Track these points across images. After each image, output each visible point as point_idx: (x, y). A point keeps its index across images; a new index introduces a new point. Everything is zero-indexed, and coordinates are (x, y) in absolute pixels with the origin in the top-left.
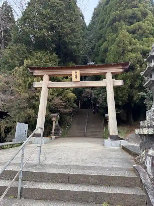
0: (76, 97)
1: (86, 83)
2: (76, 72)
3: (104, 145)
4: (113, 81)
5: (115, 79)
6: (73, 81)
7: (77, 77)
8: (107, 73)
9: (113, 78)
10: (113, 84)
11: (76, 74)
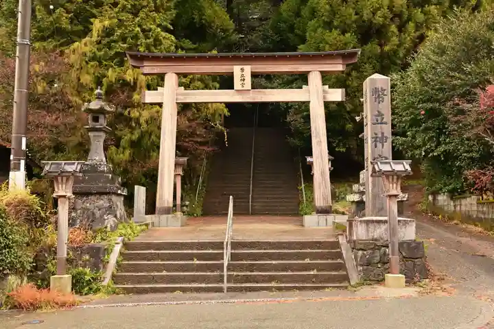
0: (228, 112)
1: (265, 94)
2: (242, 70)
3: (303, 226)
4: (324, 91)
5: (327, 86)
6: (235, 88)
7: (244, 80)
8: (311, 73)
9: (323, 85)
10: (324, 97)
11: (242, 73)
